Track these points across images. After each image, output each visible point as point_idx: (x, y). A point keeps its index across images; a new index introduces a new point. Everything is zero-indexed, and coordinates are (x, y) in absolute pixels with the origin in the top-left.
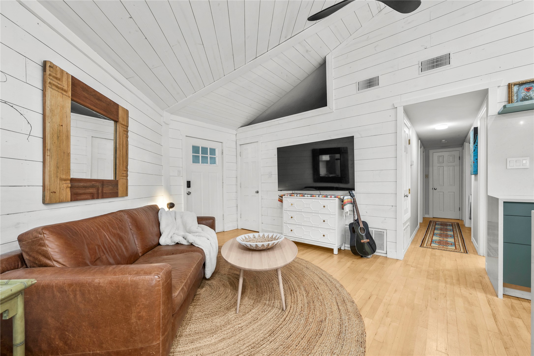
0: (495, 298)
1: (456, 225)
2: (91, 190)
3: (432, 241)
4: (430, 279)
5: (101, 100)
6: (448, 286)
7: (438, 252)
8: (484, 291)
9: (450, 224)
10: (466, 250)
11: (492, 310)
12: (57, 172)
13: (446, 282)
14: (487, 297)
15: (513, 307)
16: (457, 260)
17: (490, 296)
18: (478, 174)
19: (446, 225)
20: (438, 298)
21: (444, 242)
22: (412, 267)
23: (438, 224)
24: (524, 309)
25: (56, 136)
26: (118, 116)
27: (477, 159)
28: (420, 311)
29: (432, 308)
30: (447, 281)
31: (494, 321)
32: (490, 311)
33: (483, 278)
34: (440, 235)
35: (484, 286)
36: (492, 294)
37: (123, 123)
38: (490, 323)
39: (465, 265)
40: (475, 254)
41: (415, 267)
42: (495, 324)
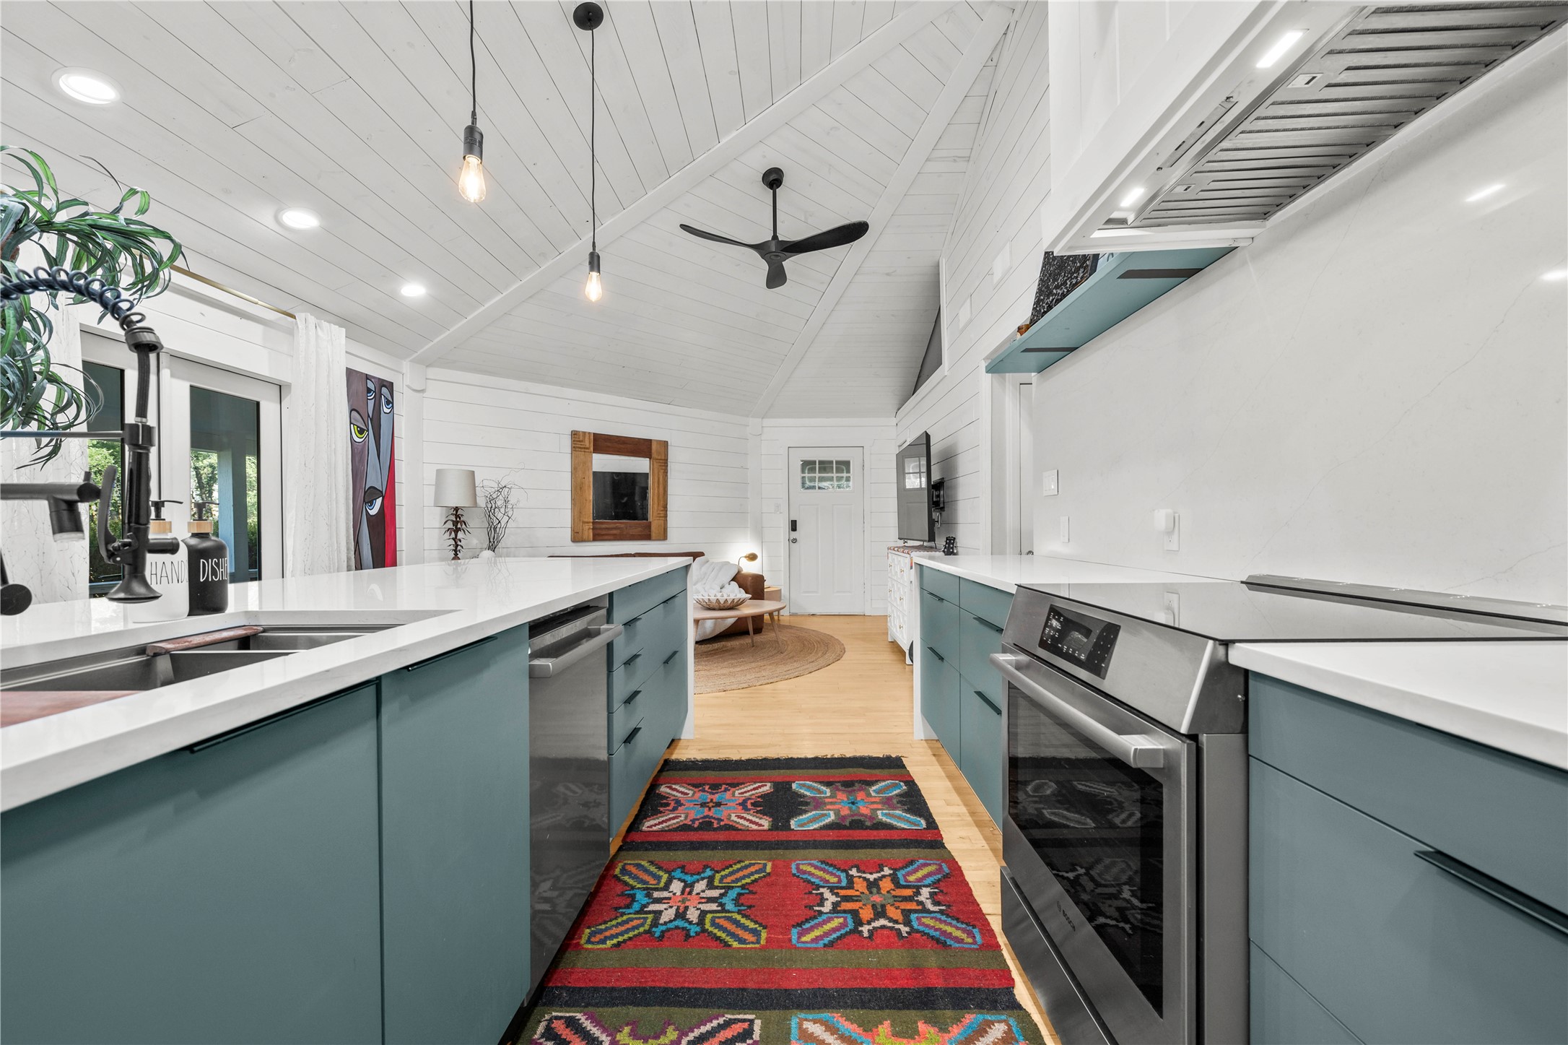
2: (615, 532)
5: (627, 443)
12: (580, 517)
25: (579, 488)
26: (651, 452)
37: (659, 458)
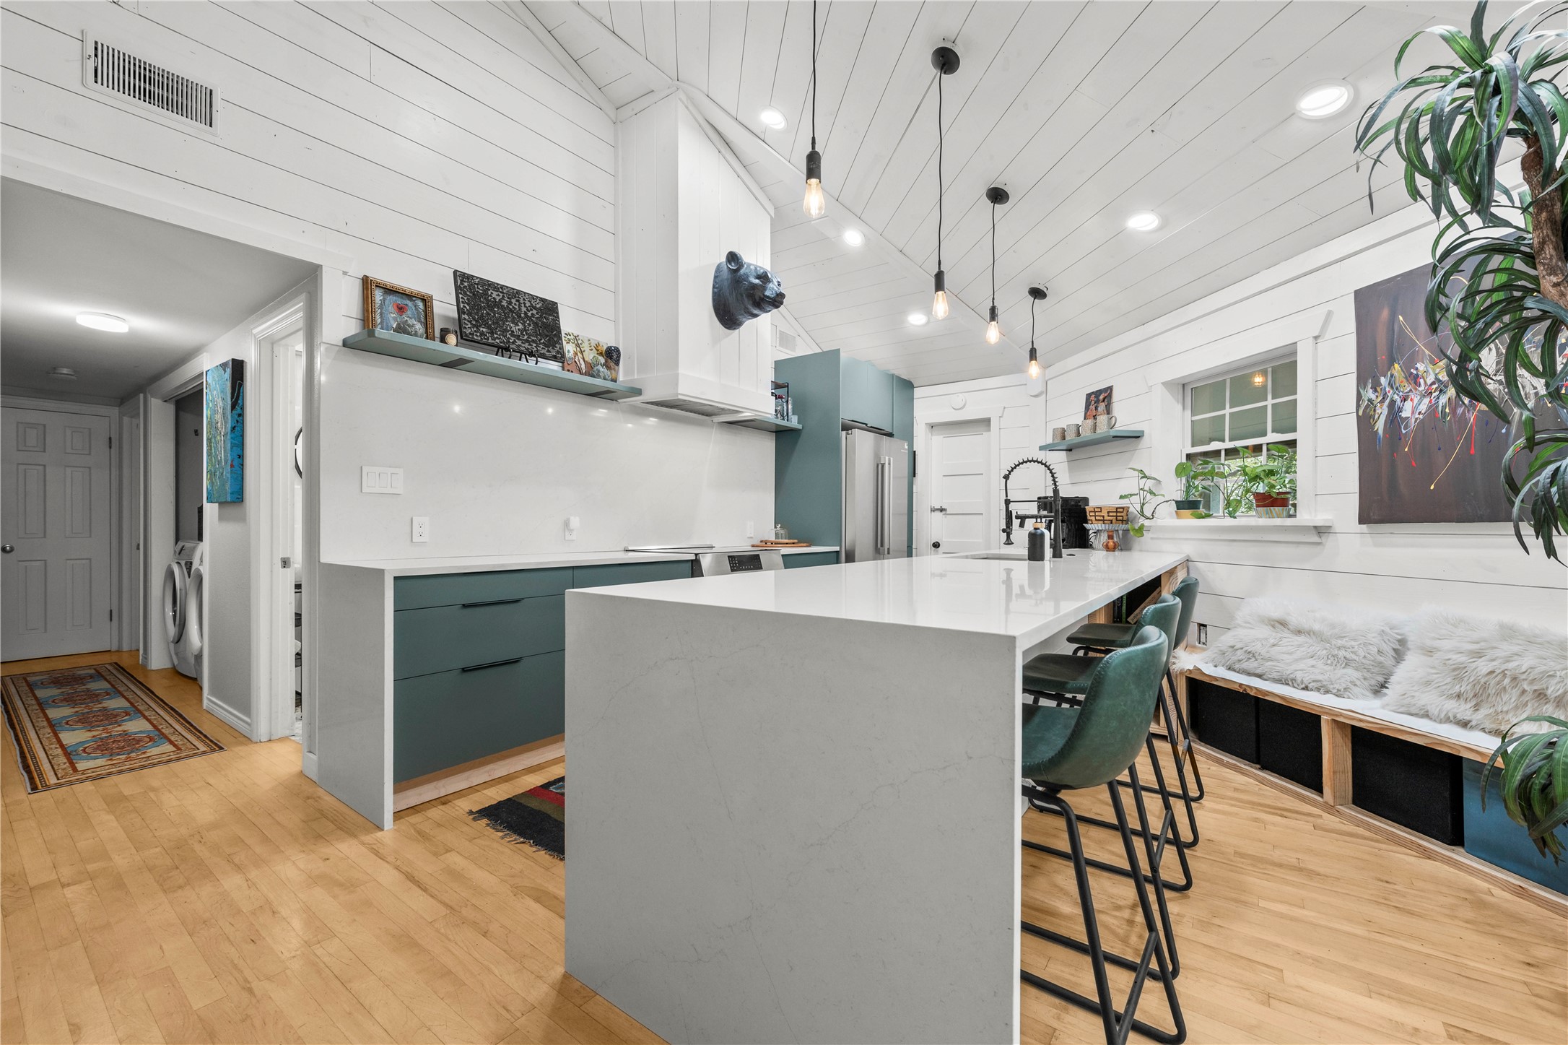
0: (379, 834)
1: (115, 672)
3: (70, 754)
4: (180, 887)
6: (254, 874)
7: (126, 784)
8: (347, 833)
9: (86, 672)
10: (211, 741)
11: (397, 868)
13: (239, 868)
14: (363, 844)
15: (423, 836)
16: (212, 781)
17: (367, 839)
18: (242, 501)
19: (80, 680)
20: (257, 930)
21: (119, 741)
22: (69, 885)
23: (43, 685)
24: (439, 825)
27: (241, 457)
28: (243, 1021)
29: (268, 979)
30: (236, 860)
31: (421, 892)
32: (396, 873)
33: (316, 801)
34: (84, 721)
35: (336, 820)
36: (368, 832)
38: (418, 902)
39: (245, 786)
40: (242, 744)
41: (80, 882)
42: (428, 897)
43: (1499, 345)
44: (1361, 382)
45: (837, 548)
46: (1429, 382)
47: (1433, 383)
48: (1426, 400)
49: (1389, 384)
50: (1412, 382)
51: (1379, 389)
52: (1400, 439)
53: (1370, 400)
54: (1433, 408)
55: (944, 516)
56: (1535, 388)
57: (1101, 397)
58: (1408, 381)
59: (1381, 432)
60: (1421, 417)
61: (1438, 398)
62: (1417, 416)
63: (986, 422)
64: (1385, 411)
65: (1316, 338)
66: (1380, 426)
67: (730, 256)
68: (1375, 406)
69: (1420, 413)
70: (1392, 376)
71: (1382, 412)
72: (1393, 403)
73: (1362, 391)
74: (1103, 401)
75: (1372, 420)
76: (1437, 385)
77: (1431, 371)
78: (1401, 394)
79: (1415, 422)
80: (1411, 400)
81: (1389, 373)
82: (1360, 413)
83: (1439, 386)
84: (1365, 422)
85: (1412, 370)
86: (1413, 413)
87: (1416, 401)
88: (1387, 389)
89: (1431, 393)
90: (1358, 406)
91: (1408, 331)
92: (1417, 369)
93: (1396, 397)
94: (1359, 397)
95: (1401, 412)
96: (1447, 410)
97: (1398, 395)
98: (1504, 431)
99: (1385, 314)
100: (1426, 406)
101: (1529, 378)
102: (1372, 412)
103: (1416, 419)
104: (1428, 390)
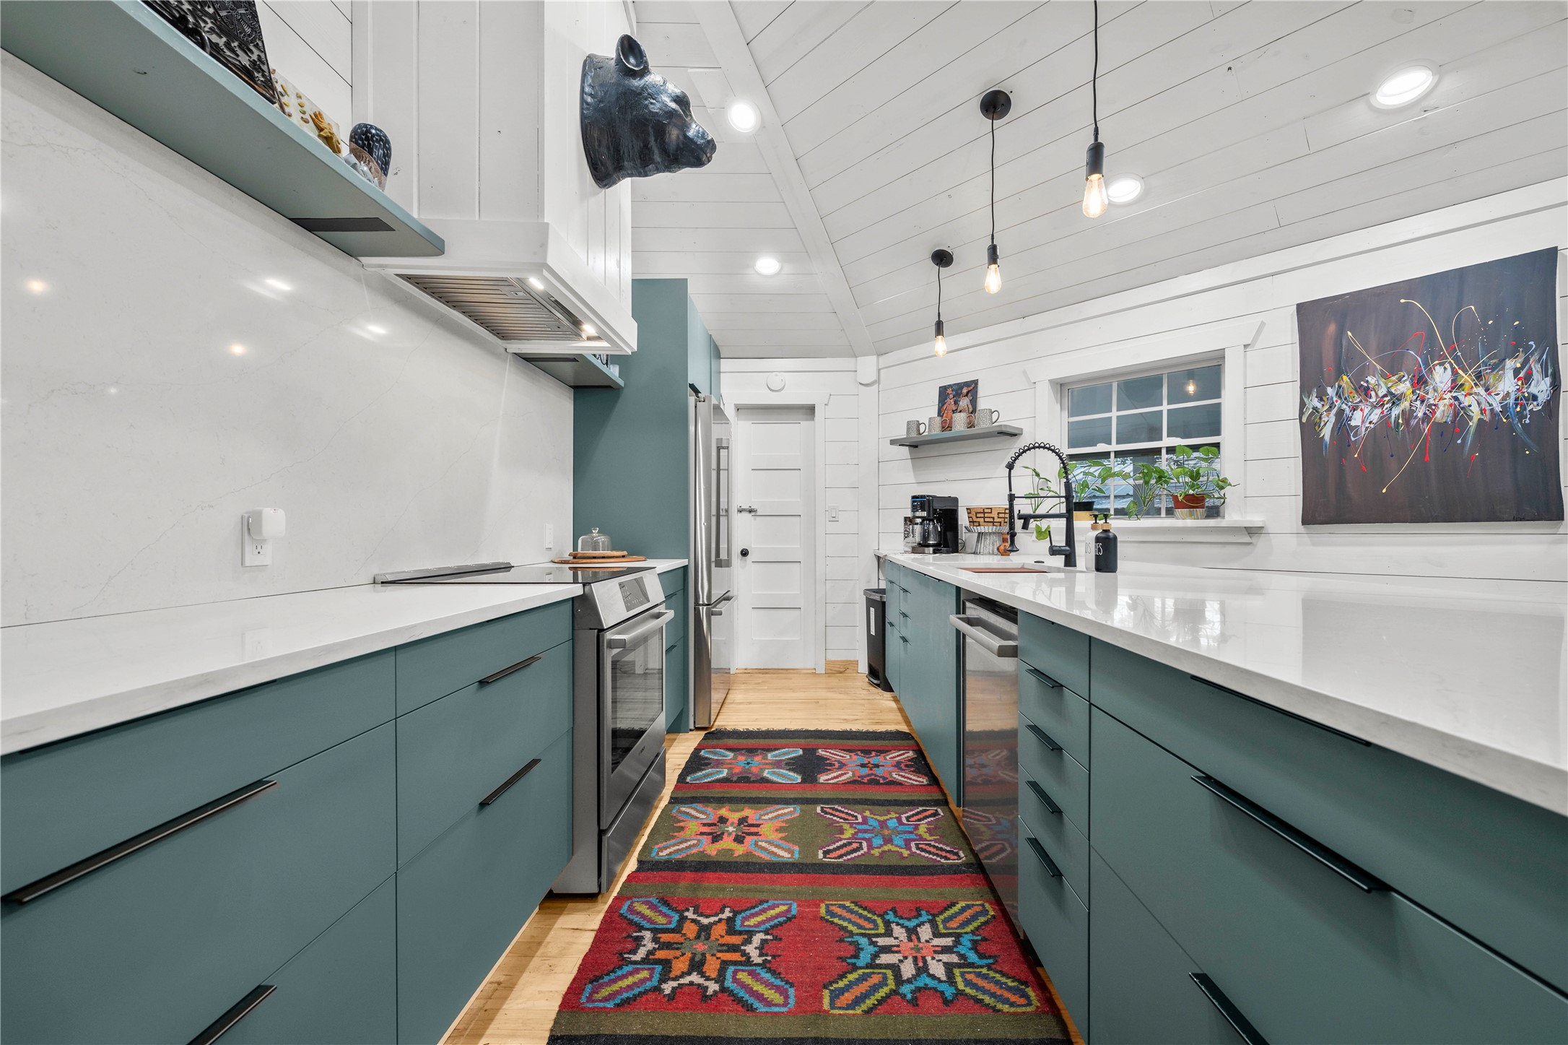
43: (1454, 365)
44: (1305, 390)
45: (684, 562)
46: (1381, 394)
47: (1385, 396)
48: (1378, 411)
49: (1337, 394)
50: (1363, 394)
51: (1325, 398)
52: (1349, 446)
53: (1315, 409)
54: (1385, 419)
55: (753, 518)
56: (1490, 405)
57: (965, 391)
58: (1357, 392)
59: (1327, 438)
60: (1372, 426)
61: (1391, 410)
62: (1367, 425)
63: (810, 410)
64: (1333, 419)
65: (1246, 346)
66: (1326, 433)
67: (626, 42)
68: (1321, 415)
69: (1370, 423)
70: (1340, 387)
71: (1329, 422)
72: (1341, 412)
73: (1306, 400)
74: (967, 395)
75: (1317, 427)
76: (1389, 398)
77: (1383, 385)
78: (1350, 404)
79: (1366, 430)
80: (1361, 410)
81: (1337, 384)
82: (1304, 420)
83: (1391, 399)
84: (1309, 429)
85: (1362, 383)
86: (1363, 422)
87: (1366, 411)
88: (1335, 399)
89: (1383, 405)
90: (1301, 414)
91: (1358, 347)
92: (1367, 382)
93: (1344, 406)
94: (1302, 405)
95: (1350, 420)
96: (1400, 421)
97: (1347, 405)
98: (1459, 441)
99: (1332, 328)
100: (1377, 416)
101: (1484, 396)
102: (1317, 420)
103: (1367, 428)
104: (1380, 401)
